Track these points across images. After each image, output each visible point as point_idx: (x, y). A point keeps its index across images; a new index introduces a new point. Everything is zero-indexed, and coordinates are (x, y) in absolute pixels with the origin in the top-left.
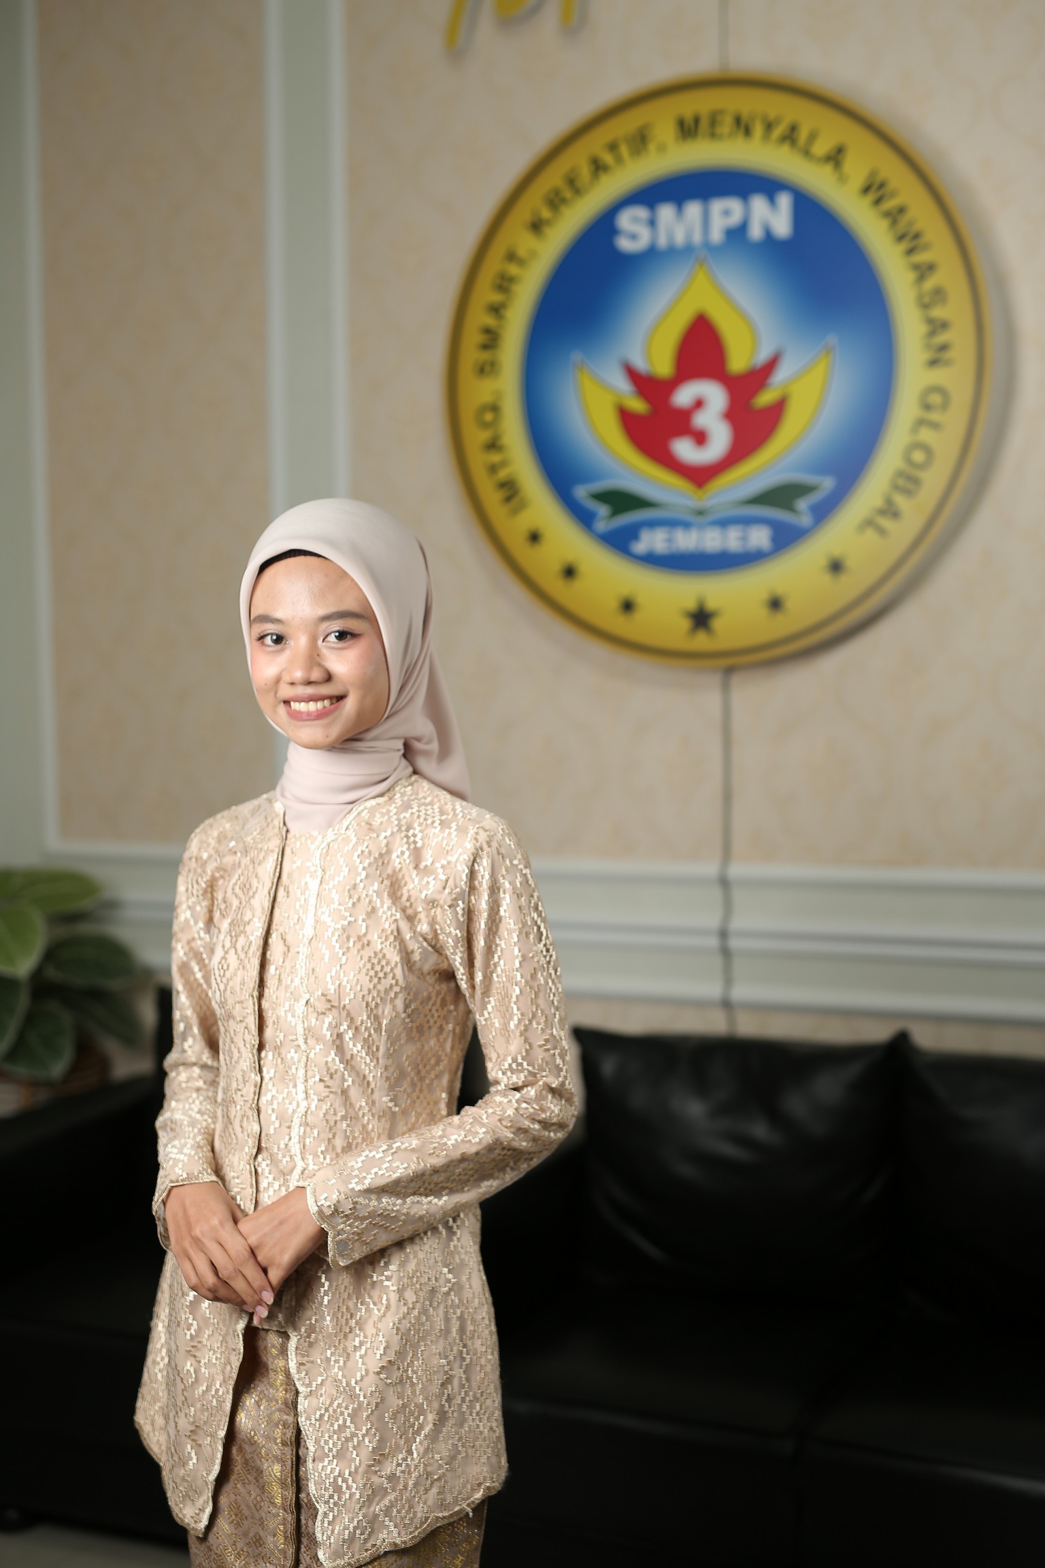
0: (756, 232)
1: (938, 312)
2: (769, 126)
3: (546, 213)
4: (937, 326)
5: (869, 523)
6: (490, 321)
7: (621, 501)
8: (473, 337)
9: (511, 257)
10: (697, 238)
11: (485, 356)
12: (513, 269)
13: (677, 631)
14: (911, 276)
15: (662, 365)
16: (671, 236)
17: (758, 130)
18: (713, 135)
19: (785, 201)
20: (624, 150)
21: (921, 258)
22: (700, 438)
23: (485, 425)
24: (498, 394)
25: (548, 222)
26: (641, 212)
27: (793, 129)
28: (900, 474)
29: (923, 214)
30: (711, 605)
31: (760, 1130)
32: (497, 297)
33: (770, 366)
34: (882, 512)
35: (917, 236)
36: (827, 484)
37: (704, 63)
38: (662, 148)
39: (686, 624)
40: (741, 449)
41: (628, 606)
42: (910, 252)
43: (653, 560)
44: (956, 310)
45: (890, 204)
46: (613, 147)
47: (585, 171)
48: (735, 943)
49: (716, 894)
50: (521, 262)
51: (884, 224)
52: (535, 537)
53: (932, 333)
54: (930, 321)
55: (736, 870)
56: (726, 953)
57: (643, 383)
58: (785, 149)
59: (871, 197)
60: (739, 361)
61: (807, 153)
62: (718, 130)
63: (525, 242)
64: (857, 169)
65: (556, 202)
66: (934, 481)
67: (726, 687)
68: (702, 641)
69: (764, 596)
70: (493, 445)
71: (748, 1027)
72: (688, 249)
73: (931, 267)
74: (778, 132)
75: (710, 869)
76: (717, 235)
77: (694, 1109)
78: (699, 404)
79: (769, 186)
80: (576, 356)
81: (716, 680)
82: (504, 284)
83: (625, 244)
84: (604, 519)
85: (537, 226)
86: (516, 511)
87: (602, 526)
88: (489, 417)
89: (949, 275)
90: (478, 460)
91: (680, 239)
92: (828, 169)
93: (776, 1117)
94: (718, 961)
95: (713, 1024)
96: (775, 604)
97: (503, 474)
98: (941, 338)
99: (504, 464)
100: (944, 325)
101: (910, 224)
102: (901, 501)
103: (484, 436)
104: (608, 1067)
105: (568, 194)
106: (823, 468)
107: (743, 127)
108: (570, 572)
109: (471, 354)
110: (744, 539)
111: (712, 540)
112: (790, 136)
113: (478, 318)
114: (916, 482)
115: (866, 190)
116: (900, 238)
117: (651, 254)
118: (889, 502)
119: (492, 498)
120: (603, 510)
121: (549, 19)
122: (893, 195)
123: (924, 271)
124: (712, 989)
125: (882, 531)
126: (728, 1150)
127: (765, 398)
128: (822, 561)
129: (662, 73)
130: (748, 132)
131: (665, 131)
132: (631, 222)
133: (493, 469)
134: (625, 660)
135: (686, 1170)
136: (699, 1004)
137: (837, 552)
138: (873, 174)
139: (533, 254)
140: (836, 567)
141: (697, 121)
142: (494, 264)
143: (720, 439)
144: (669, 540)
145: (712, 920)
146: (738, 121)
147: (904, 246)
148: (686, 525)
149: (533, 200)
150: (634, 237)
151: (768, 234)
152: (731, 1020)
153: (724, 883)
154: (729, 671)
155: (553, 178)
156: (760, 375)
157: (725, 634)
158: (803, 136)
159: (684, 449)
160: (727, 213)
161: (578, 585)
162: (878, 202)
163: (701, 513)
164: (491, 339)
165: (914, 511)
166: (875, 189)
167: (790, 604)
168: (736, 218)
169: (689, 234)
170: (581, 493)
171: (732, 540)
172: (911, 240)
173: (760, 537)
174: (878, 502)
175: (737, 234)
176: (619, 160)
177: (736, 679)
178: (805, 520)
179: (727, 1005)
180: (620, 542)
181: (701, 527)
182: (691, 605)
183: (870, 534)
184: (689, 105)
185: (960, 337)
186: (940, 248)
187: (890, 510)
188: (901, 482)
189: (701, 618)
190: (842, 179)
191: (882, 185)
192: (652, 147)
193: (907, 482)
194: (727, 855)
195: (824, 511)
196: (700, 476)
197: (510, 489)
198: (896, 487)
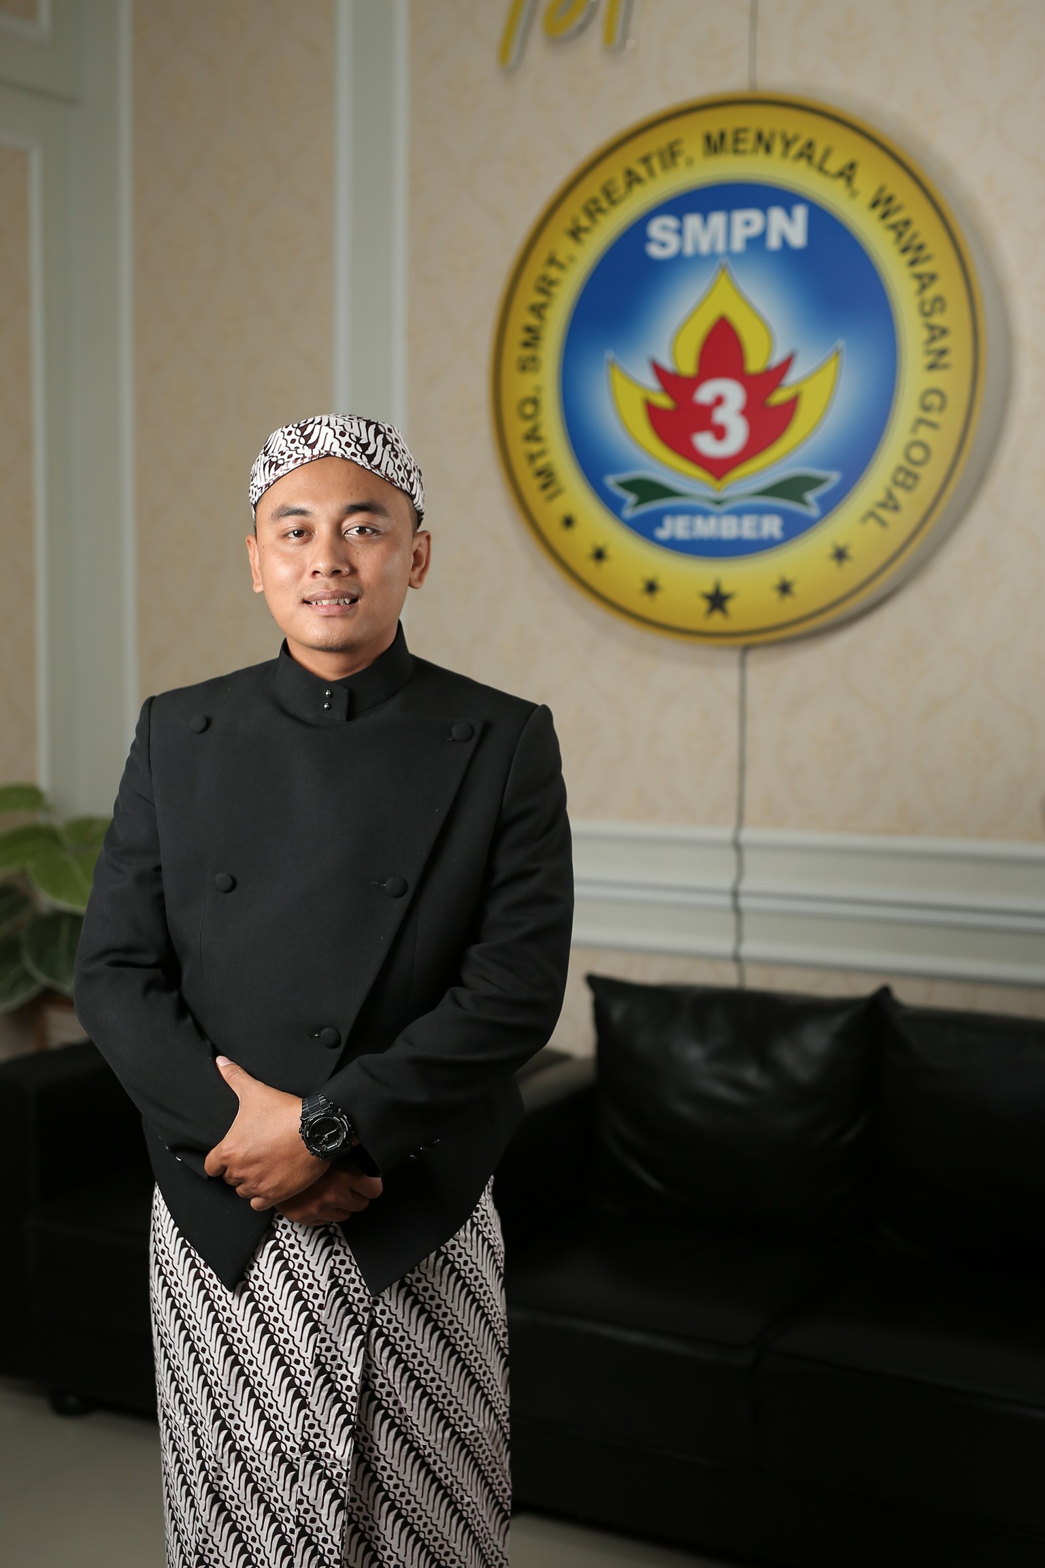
0: (774, 242)
1: (937, 320)
2: (788, 144)
3: (584, 221)
4: (937, 332)
5: (871, 514)
6: (532, 321)
7: (647, 490)
8: (516, 335)
9: (552, 261)
10: (721, 247)
11: (527, 352)
12: (554, 273)
13: (695, 612)
14: (915, 285)
15: (687, 365)
16: (696, 245)
17: (778, 146)
18: (736, 151)
19: (800, 213)
20: (656, 163)
21: (922, 268)
22: (720, 433)
23: (527, 417)
24: (538, 389)
25: (586, 230)
26: (671, 222)
27: (810, 145)
28: (901, 469)
29: (926, 228)
30: (726, 588)
31: (751, 1074)
32: (539, 299)
33: (784, 367)
34: (883, 505)
35: (920, 247)
36: (835, 477)
37: (733, 82)
38: (690, 162)
39: (704, 605)
40: (757, 443)
41: (651, 588)
42: (913, 263)
43: (674, 545)
44: (954, 318)
45: (894, 219)
46: (646, 160)
47: (621, 182)
48: (744, 903)
49: (731, 855)
50: (561, 267)
51: (891, 235)
52: (568, 522)
53: (933, 339)
54: (931, 328)
55: (747, 835)
56: (737, 911)
57: (668, 380)
58: (803, 163)
59: (879, 210)
60: (755, 363)
61: (821, 169)
62: (741, 146)
63: (564, 247)
64: (866, 185)
65: (593, 211)
66: (931, 476)
67: (742, 664)
68: (717, 622)
69: (776, 581)
70: (533, 436)
71: (756, 981)
72: (713, 256)
73: (933, 277)
74: (795, 149)
75: (726, 833)
76: (738, 245)
77: (694, 1053)
78: (719, 401)
79: (786, 199)
80: (609, 354)
81: (734, 657)
82: (546, 286)
83: (655, 251)
84: (631, 506)
85: (576, 233)
86: (551, 498)
87: (628, 513)
88: (529, 409)
89: (949, 285)
90: (519, 450)
91: (705, 248)
92: (841, 183)
93: (766, 1063)
94: (731, 919)
95: (724, 977)
96: (785, 588)
97: (540, 463)
98: (939, 344)
99: (542, 453)
100: (944, 332)
101: (914, 236)
102: (899, 494)
103: (526, 426)
104: (617, 1012)
105: (604, 204)
106: (830, 463)
107: (764, 143)
108: (599, 555)
109: (514, 351)
110: (758, 527)
111: (728, 528)
112: (807, 153)
113: (522, 317)
114: (916, 477)
115: (875, 205)
116: (905, 250)
117: (679, 259)
118: (890, 496)
119: (531, 485)
120: (631, 498)
121: (594, 37)
122: (899, 208)
123: (925, 281)
124: (725, 945)
125: (883, 523)
126: (723, 1091)
127: (779, 397)
128: (830, 550)
129: (696, 91)
130: (768, 149)
131: (693, 146)
132: (662, 229)
133: (532, 458)
134: (652, 638)
135: (684, 1109)
136: (713, 958)
137: (841, 542)
138: (881, 190)
139: (572, 259)
140: (840, 555)
141: (722, 136)
142: (536, 267)
143: (738, 434)
144: (691, 528)
145: (727, 882)
146: (760, 137)
147: (909, 256)
148: (706, 514)
149: (573, 209)
150: (663, 245)
151: (785, 242)
152: (741, 973)
153: (737, 846)
154: (746, 649)
155: (591, 188)
156: (776, 375)
157: (740, 614)
158: (818, 153)
159: (705, 443)
160: (748, 223)
161: (606, 565)
162: (885, 216)
163: (718, 503)
164: (533, 337)
165: (912, 504)
166: (883, 203)
167: (796, 589)
168: (755, 229)
169: (713, 244)
170: (611, 481)
171: (747, 528)
172: (914, 251)
173: (772, 526)
174: (881, 496)
175: (757, 243)
176: (651, 173)
177: (752, 657)
178: (814, 511)
179: (737, 959)
180: (645, 528)
181: (719, 516)
182: (709, 588)
183: (872, 523)
184: (716, 122)
185: (958, 344)
186: (941, 260)
187: (890, 503)
188: (901, 477)
189: (717, 600)
190: (854, 194)
191: (890, 200)
192: (681, 161)
193: (907, 477)
194: (740, 822)
195: (830, 503)
196: (718, 468)
197: (547, 477)
198: (896, 482)
